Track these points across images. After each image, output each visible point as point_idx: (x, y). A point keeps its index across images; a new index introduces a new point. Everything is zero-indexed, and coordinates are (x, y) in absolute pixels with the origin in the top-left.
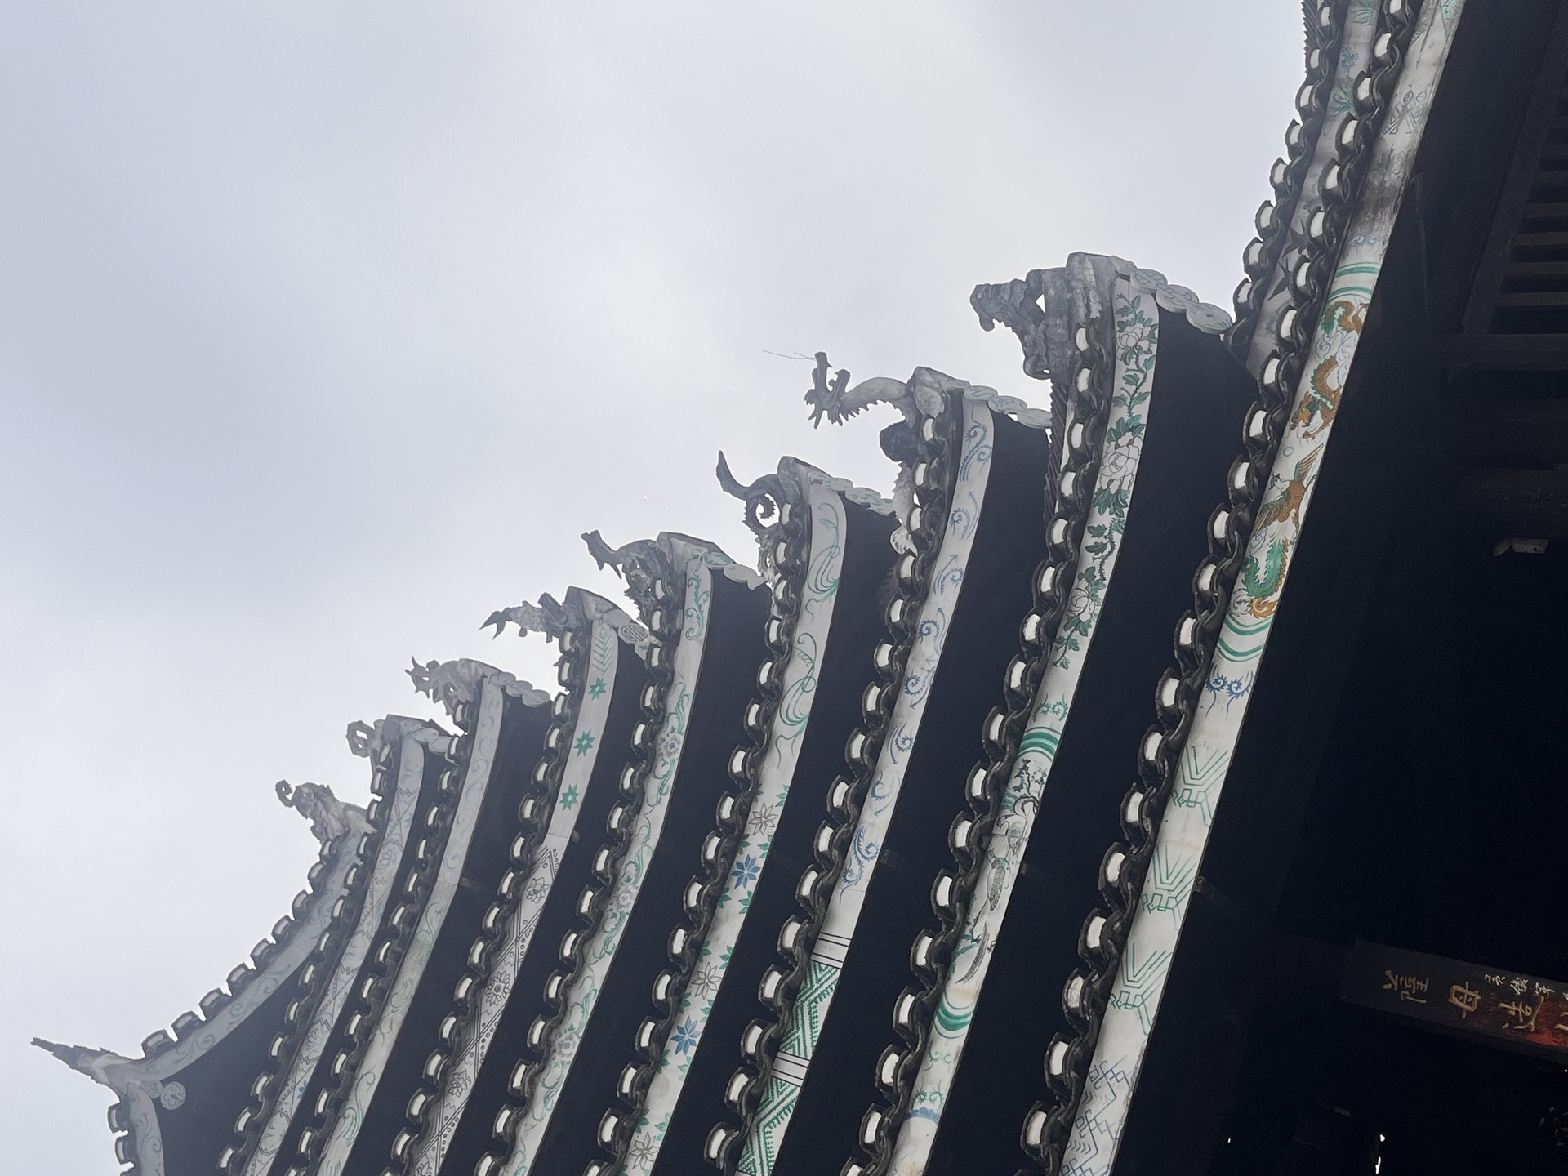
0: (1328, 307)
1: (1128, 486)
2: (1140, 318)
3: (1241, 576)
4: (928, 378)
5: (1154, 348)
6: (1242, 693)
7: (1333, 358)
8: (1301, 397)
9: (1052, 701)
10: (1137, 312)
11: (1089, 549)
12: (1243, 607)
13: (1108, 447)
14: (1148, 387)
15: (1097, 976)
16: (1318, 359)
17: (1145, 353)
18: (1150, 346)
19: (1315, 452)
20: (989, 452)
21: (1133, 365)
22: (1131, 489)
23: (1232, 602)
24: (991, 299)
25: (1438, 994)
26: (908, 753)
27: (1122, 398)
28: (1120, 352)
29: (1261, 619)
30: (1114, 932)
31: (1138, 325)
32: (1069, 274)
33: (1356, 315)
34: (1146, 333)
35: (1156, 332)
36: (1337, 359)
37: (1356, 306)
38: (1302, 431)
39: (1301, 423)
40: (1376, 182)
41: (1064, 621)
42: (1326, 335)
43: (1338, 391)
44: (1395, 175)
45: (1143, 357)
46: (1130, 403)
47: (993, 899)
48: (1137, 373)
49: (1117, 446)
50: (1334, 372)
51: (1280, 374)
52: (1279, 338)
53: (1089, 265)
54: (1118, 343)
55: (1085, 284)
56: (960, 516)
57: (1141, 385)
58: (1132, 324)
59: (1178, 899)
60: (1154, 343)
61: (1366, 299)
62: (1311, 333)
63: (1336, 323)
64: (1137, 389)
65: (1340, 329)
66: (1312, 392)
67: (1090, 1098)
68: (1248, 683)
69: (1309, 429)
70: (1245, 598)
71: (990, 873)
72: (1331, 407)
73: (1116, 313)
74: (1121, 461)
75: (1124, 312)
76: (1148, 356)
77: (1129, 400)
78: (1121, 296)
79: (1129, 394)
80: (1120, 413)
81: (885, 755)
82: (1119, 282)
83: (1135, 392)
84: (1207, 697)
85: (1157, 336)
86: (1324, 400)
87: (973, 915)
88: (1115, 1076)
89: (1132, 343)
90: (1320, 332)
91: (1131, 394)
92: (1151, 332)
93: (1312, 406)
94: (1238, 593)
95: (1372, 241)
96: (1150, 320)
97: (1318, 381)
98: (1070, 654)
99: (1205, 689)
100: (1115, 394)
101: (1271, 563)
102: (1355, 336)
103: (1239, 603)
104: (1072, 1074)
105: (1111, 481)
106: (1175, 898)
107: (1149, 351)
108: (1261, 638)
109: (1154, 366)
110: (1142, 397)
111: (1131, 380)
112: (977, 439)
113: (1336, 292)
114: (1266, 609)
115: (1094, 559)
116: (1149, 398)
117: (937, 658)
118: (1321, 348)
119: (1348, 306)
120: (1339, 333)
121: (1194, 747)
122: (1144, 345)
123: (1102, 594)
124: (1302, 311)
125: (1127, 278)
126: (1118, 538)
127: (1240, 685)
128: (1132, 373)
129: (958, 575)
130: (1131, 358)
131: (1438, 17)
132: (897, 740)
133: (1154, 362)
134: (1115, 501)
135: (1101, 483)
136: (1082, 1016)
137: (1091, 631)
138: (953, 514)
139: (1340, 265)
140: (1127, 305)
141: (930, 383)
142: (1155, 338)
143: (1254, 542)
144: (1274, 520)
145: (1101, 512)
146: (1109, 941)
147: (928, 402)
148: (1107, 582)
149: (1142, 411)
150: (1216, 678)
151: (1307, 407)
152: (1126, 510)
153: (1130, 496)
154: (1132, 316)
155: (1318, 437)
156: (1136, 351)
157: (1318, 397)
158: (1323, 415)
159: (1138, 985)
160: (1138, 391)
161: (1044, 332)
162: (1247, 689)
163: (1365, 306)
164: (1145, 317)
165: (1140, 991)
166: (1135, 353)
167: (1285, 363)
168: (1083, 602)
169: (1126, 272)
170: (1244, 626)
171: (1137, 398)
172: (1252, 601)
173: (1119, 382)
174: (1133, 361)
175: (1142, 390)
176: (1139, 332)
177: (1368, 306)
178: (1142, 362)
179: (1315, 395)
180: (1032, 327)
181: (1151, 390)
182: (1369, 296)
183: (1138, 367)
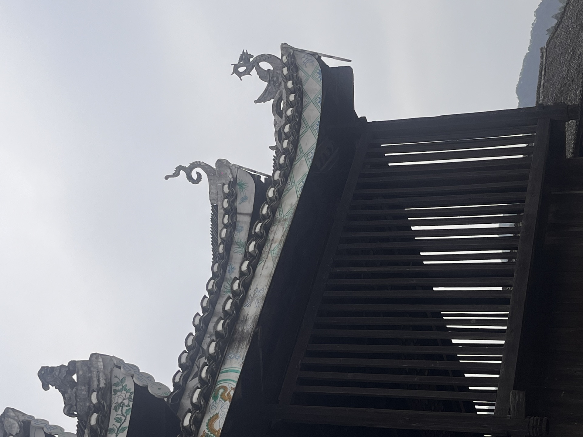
0: (216, 388)
2: (124, 388)
4: (12, 414)
5: (131, 404)
7: (217, 414)
8: (201, 433)
10: (124, 385)
14: (126, 424)
16: (210, 414)
17: (126, 406)
18: (129, 403)
21: (119, 413)
24: (49, 374)
27: (113, 430)
28: (113, 405)
31: (124, 392)
32: (90, 364)
33: (229, 393)
34: (127, 396)
35: (133, 396)
36: (219, 415)
37: (229, 389)
40: (240, 329)
42: (214, 402)
43: (219, 431)
44: (249, 327)
45: (125, 409)
46: (117, 432)
48: (122, 416)
50: (217, 421)
51: (192, 421)
52: (192, 403)
53: (101, 360)
54: (113, 401)
55: (98, 369)
57: (123, 423)
58: (120, 391)
60: (131, 401)
61: (234, 385)
62: (207, 401)
63: (219, 397)
64: (121, 425)
65: (221, 399)
66: (207, 431)
73: (113, 385)
75: (117, 385)
76: (128, 408)
77: (116, 431)
78: (116, 377)
79: (117, 428)
82: (116, 370)
83: (120, 426)
85: (133, 398)
86: (212, 435)
89: (120, 401)
90: (212, 401)
91: (118, 427)
92: (130, 396)
95: (237, 357)
96: (130, 389)
97: (209, 425)
100: (111, 426)
102: (228, 403)
107: (128, 406)
109: (130, 413)
110: (124, 429)
111: (118, 420)
113: (219, 381)
116: (127, 430)
118: (212, 409)
119: (225, 388)
120: (220, 401)
122: (126, 402)
124: (204, 389)
125: (120, 368)
128: (119, 416)
130: (119, 409)
131: (270, 255)
133: (131, 411)
139: (222, 368)
140: (119, 381)
141: (13, 416)
142: (131, 399)
147: (11, 426)
154: (120, 387)
156: (122, 405)
157: (210, 433)
160: (122, 426)
161: (76, 393)
164: (128, 388)
166: (121, 406)
167: (194, 415)
169: (119, 364)
171: (120, 430)
173: (112, 421)
174: (120, 410)
175: (123, 426)
176: (124, 395)
177: (234, 389)
178: (124, 411)
179: (208, 433)
180: (69, 390)
181: (128, 426)
182: (235, 384)
183: (122, 413)
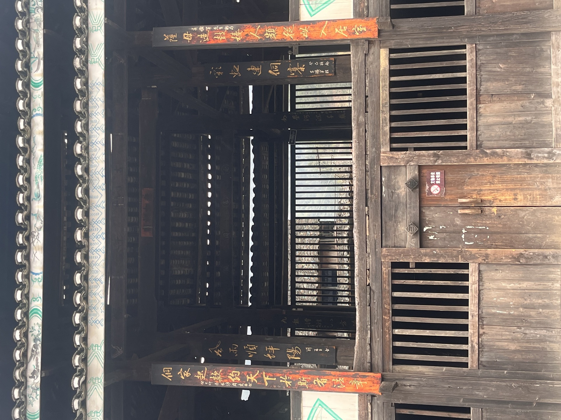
15: (83, 56)
25: (180, 37)
30: (84, 42)
47: (38, 43)
59: (101, 26)
67: (92, 92)
71: (34, 35)
87: (32, 50)
88: (97, 84)
104: (84, 87)
106: (100, 26)
136: (82, 69)
146: (84, 45)
159: (96, 55)
165: (97, 57)
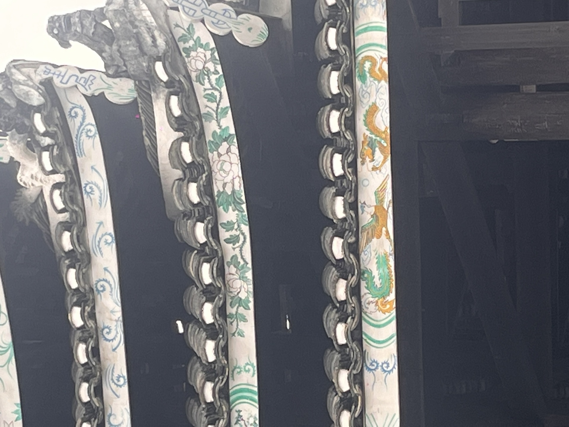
0: (357, 61)
1: (239, 185)
2: (198, 43)
3: (363, 284)
4: (20, 77)
5: (219, 68)
6: (392, 370)
7: (374, 104)
8: (360, 138)
9: (242, 363)
10: (195, 38)
11: (227, 241)
12: (372, 307)
13: (213, 156)
14: (225, 102)
16: (364, 106)
17: (214, 73)
18: (215, 68)
19: (385, 181)
20: (94, 129)
21: (207, 86)
22: (242, 188)
23: (363, 304)
24: (67, 32)
26: (126, 389)
27: (208, 114)
28: (193, 75)
29: (387, 314)
31: (200, 50)
33: (381, 67)
34: (209, 56)
35: (216, 54)
36: (377, 105)
37: (378, 60)
38: (371, 165)
39: (368, 159)
41: (229, 301)
42: (364, 85)
43: (386, 131)
45: (213, 78)
46: (217, 117)
48: (213, 91)
49: (220, 155)
50: (379, 116)
52: (332, 94)
54: (190, 68)
55: (147, 24)
56: (91, 188)
57: (220, 101)
58: (194, 49)
60: (217, 64)
61: (384, 54)
62: (352, 87)
63: (368, 75)
64: (218, 105)
65: (372, 79)
66: (368, 133)
68: (393, 362)
69: (375, 163)
70: (371, 299)
72: (385, 145)
73: (179, 41)
74: (227, 166)
75: (184, 39)
76: (217, 76)
77: (215, 115)
78: (177, 26)
79: (213, 110)
80: (211, 127)
81: (107, 392)
82: (171, 12)
83: (217, 108)
84: (368, 377)
85: (218, 58)
86: (378, 138)
89: (200, 67)
90: (358, 83)
91: (215, 109)
92: (213, 55)
93: (372, 145)
94: (365, 297)
95: (373, 4)
96: (207, 44)
97: (369, 123)
98: (242, 326)
99: (366, 372)
100: (202, 112)
101: (381, 271)
102: (384, 86)
103: (369, 303)
105: (224, 185)
107: (216, 72)
108: (392, 328)
109: (224, 84)
110: (224, 111)
111: (211, 98)
112: (79, 119)
113: (359, 49)
114: (388, 306)
115: (234, 249)
116: (230, 112)
117: (118, 309)
118: (363, 96)
119: (373, 60)
120: (372, 83)
121: (371, 414)
122: (210, 66)
123: (249, 275)
124: (343, 73)
125: (177, 10)
126: (246, 229)
127: (388, 364)
128: (209, 92)
129: (110, 239)
130: (204, 79)
132: (112, 379)
133: (223, 80)
134: (233, 199)
135: (217, 187)
137: (251, 305)
138: (85, 187)
139: (356, 26)
140: (185, 33)
141: (24, 81)
142: (216, 60)
143: (363, 256)
144: (373, 237)
145: (226, 210)
148: (250, 265)
149: (228, 122)
150: (371, 362)
151: (368, 145)
152: (244, 206)
153: (243, 194)
154: (191, 43)
155: (383, 170)
156: (206, 73)
157: (373, 136)
158: (382, 151)
160: (220, 107)
161: (118, 51)
162: (394, 367)
163: (385, 59)
164: (203, 42)
166: (205, 75)
168: (238, 284)
169: (174, 5)
170: (377, 321)
171: (220, 114)
172: (377, 302)
173: (202, 102)
174: (206, 81)
175: (222, 105)
176: (202, 56)
177: (387, 59)
178: (214, 82)
179: (371, 136)
180: (107, 48)
181: (229, 105)
182: (386, 52)
183: (212, 86)
